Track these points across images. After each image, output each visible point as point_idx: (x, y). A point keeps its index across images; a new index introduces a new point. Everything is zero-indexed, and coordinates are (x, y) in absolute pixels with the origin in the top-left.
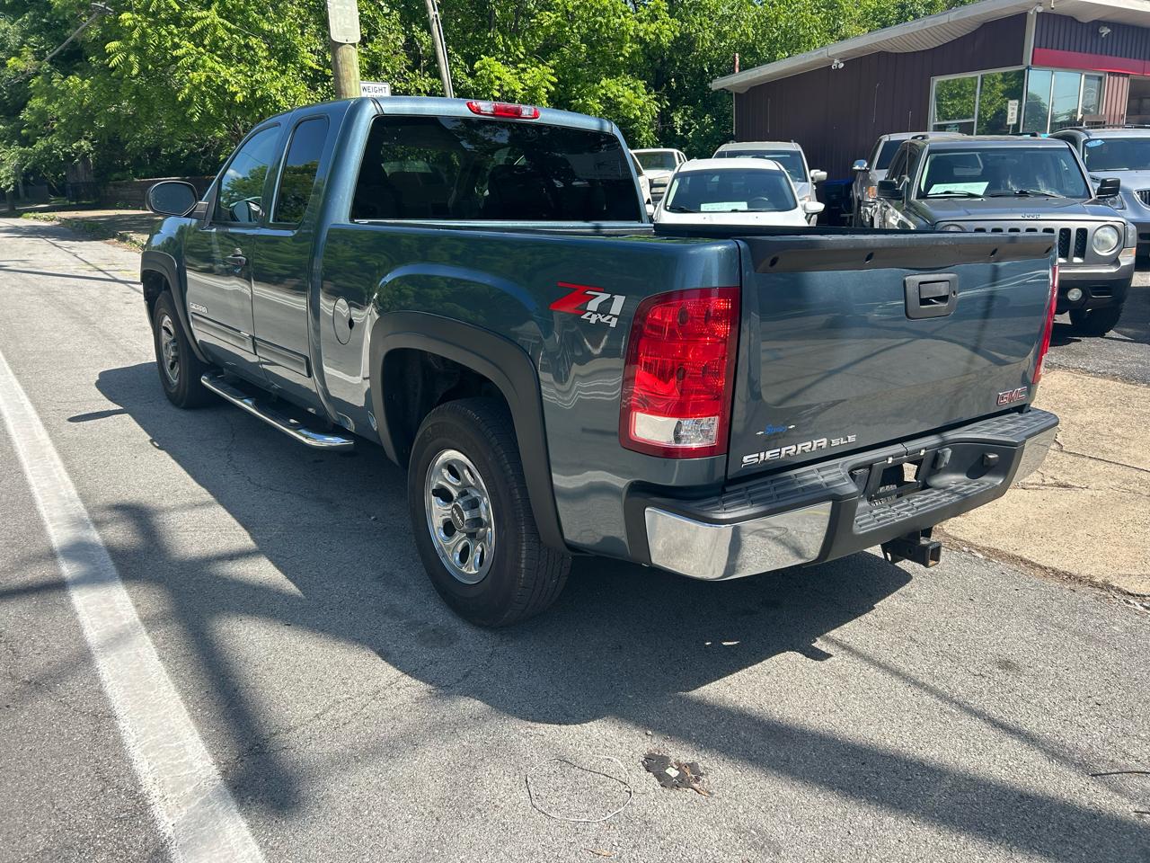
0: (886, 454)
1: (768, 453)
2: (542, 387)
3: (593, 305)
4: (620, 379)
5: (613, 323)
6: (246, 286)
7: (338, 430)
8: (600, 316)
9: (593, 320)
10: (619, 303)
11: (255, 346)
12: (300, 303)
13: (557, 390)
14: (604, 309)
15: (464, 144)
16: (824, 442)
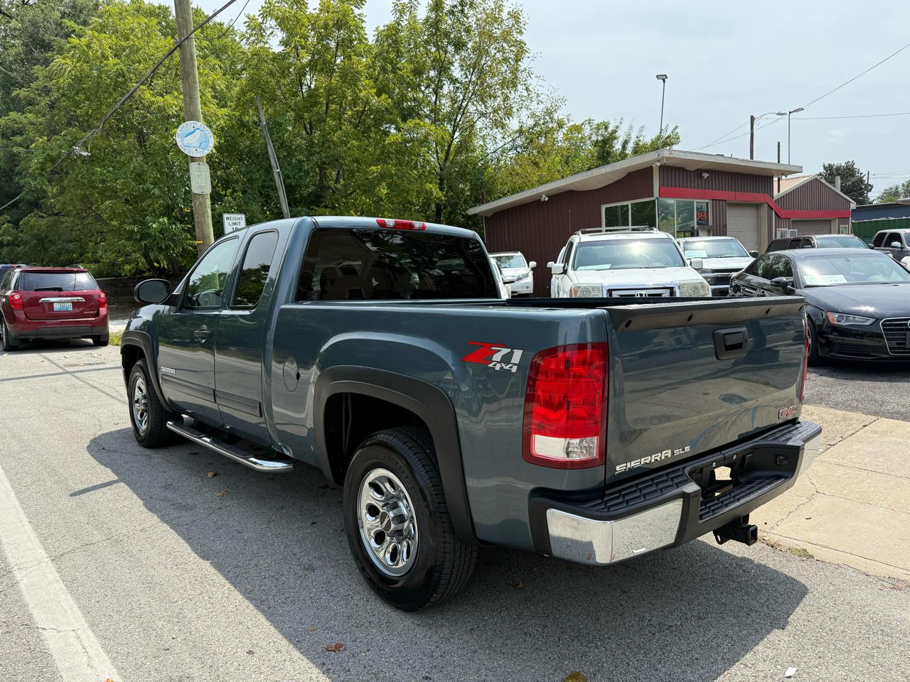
0: (711, 460)
1: (632, 463)
2: (458, 419)
3: (497, 357)
4: (522, 413)
5: (514, 369)
6: (211, 356)
7: (280, 457)
8: (503, 365)
9: (498, 368)
10: (518, 355)
11: (215, 396)
12: (256, 366)
13: (471, 421)
14: (506, 359)
15: (369, 245)
16: (669, 453)
